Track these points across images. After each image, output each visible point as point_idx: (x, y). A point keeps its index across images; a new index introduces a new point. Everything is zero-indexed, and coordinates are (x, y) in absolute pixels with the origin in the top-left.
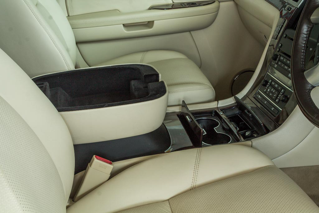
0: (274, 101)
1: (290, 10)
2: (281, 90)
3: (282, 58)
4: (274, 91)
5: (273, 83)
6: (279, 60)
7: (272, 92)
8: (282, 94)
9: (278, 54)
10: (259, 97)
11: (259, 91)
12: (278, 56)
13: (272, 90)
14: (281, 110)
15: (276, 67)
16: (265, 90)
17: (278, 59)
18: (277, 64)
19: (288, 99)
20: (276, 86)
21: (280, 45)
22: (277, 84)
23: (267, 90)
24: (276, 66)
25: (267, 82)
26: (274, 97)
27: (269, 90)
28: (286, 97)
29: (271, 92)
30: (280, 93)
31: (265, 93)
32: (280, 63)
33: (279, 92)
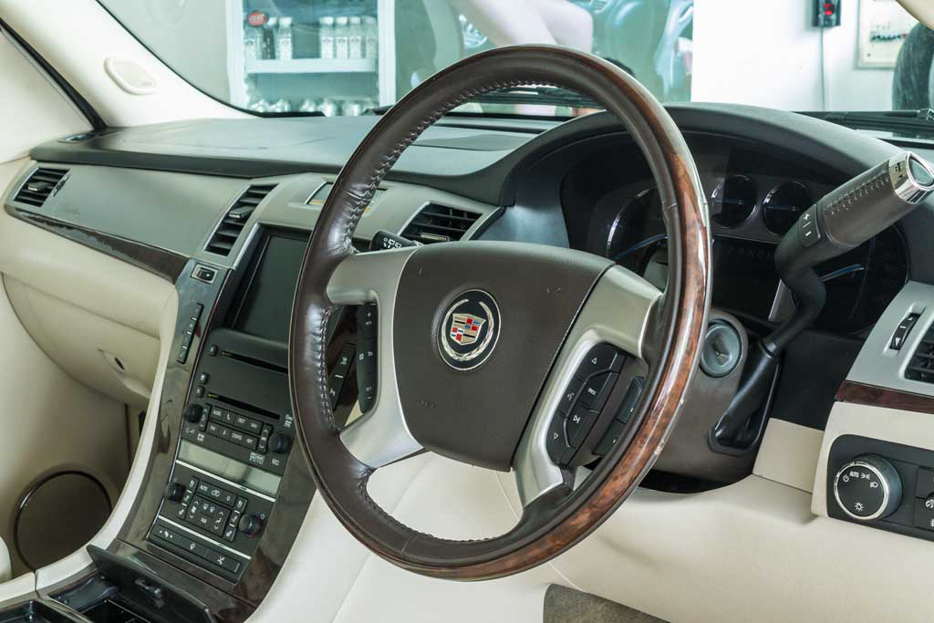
0: (220, 537)
1: (210, 279)
2: (236, 502)
3: (217, 413)
4: (212, 510)
5: (203, 488)
6: (210, 419)
7: (206, 514)
8: (242, 514)
9: (201, 402)
10: (167, 534)
11: (160, 517)
12: (202, 409)
13: (205, 508)
14: (249, 558)
15: (201, 440)
16: (180, 513)
17: (204, 416)
18: (204, 431)
19: (263, 523)
20: (216, 493)
21: (203, 377)
22: (218, 488)
23: (187, 510)
24: (201, 437)
25: (181, 489)
26: (217, 524)
27: (194, 510)
28: (255, 518)
29: (201, 513)
30: (232, 511)
31: (183, 520)
32: (213, 428)
33: (230, 508)
